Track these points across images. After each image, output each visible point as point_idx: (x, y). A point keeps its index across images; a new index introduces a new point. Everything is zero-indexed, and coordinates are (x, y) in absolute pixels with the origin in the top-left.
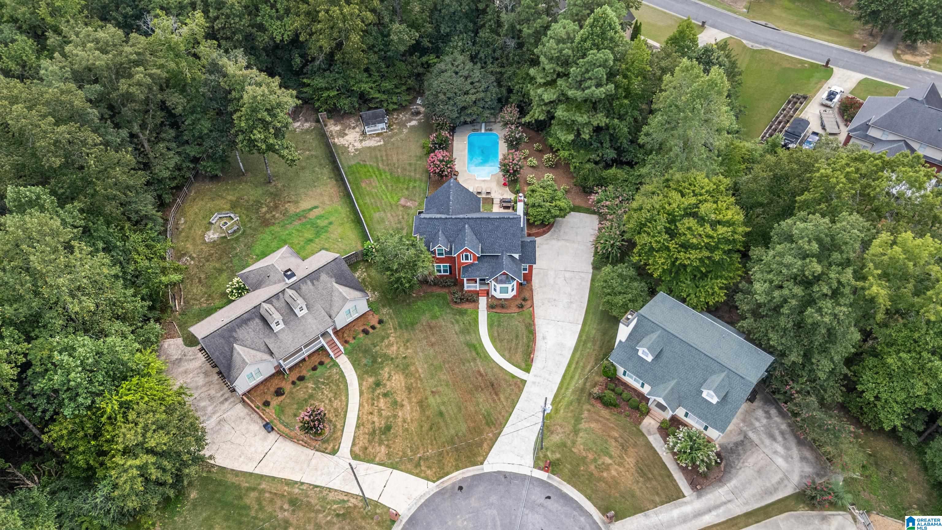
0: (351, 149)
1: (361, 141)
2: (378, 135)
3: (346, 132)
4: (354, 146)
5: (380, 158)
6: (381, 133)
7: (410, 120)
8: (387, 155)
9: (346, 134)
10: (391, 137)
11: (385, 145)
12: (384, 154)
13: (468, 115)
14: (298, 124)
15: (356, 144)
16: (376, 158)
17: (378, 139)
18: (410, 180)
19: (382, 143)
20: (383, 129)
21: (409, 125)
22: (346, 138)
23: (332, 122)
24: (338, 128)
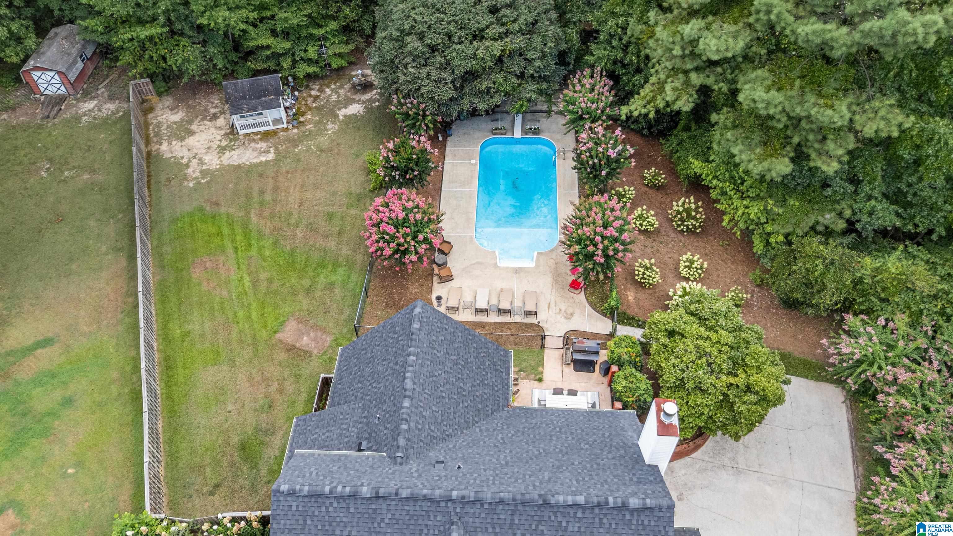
0: (193, 171)
1: (222, 150)
2: (266, 135)
3: (194, 127)
4: (201, 162)
5: (256, 197)
6: (274, 133)
7: (348, 102)
8: (276, 189)
9: (191, 133)
10: (294, 142)
11: (276, 161)
12: (270, 183)
13: (480, 94)
14: (91, 105)
15: (207, 158)
16: (249, 196)
17: (263, 145)
18: (322, 265)
19: (271, 156)
20: (278, 121)
21: (342, 113)
22: (191, 141)
23: (168, 101)
24: (177, 117)
